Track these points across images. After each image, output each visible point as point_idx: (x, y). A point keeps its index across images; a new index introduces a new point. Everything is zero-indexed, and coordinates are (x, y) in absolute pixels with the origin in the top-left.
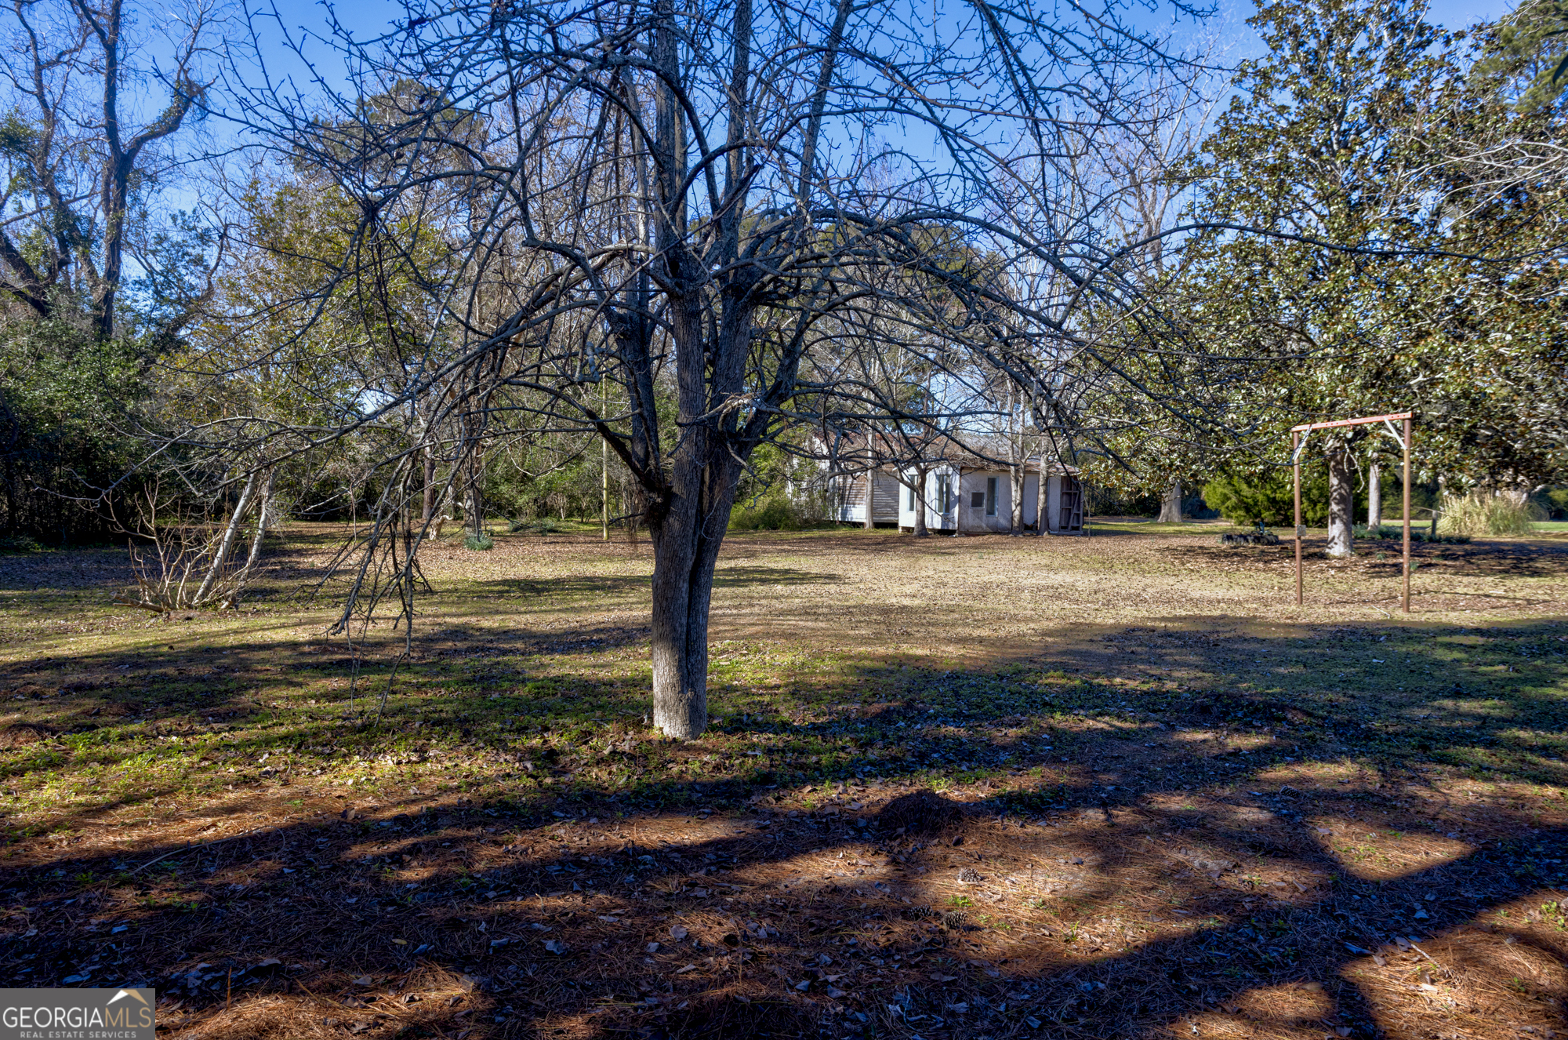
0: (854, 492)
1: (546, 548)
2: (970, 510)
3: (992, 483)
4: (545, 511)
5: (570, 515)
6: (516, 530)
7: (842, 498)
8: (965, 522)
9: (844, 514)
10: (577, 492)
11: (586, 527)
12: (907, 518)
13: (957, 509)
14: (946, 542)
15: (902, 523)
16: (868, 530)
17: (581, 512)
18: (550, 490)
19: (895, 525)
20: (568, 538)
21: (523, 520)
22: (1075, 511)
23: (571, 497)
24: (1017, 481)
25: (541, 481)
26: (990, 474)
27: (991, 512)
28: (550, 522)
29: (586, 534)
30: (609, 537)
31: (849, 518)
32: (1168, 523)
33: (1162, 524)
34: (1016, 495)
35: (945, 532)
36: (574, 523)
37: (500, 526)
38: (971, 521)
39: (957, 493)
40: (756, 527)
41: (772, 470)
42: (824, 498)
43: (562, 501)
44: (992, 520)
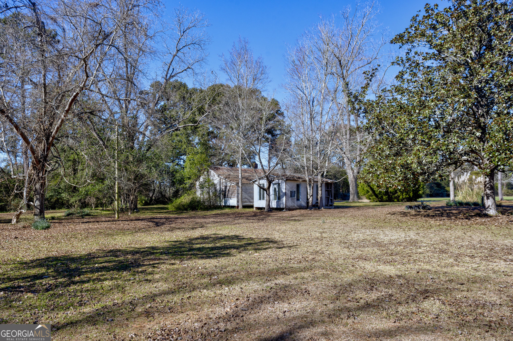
0: (230, 193)
1: (83, 226)
2: (290, 199)
3: (298, 186)
4: (84, 205)
5: (97, 206)
6: (68, 215)
7: (224, 196)
8: (288, 204)
9: (225, 202)
10: (100, 196)
11: (105, 212)
12: (259, 203)
13: (284, 198)
14: (280, 214)
15: (255, 206)
16: (241, 210)
17: (102, 205)
18: (87, 195)
19: (252, 207)
20: (96, 219)
21: (72, 210)
22: (330, 198)
23: (98, 198)
24: (310, 185)
25: (82, 190)
26: (298, 183)
27: (298, 199)
28: (87, 210)
29: (105, 216)
30: (118, 217)
31: (228, 204)
32: (354, 202)
33: (351, 202)
34: (310, 191)
35: (279, 209)
36: (99, 211)
37: (60, 213)
38: (290, 204)
39: (284, 191)
40: (186, 209)
41: (191, 184)
42: (216, 196)
43: (93, 200)
44: (299, 203)
